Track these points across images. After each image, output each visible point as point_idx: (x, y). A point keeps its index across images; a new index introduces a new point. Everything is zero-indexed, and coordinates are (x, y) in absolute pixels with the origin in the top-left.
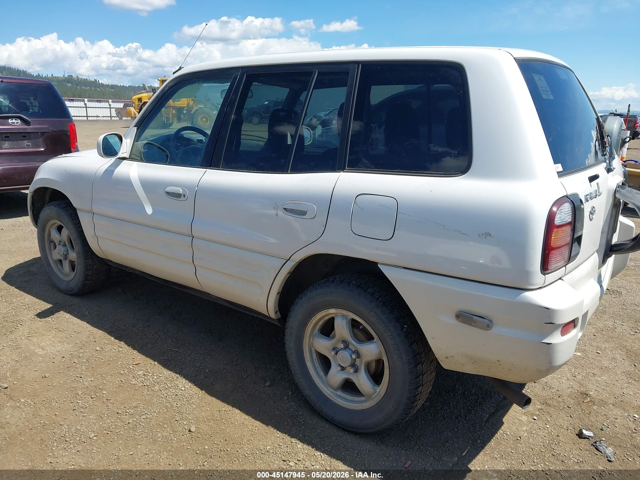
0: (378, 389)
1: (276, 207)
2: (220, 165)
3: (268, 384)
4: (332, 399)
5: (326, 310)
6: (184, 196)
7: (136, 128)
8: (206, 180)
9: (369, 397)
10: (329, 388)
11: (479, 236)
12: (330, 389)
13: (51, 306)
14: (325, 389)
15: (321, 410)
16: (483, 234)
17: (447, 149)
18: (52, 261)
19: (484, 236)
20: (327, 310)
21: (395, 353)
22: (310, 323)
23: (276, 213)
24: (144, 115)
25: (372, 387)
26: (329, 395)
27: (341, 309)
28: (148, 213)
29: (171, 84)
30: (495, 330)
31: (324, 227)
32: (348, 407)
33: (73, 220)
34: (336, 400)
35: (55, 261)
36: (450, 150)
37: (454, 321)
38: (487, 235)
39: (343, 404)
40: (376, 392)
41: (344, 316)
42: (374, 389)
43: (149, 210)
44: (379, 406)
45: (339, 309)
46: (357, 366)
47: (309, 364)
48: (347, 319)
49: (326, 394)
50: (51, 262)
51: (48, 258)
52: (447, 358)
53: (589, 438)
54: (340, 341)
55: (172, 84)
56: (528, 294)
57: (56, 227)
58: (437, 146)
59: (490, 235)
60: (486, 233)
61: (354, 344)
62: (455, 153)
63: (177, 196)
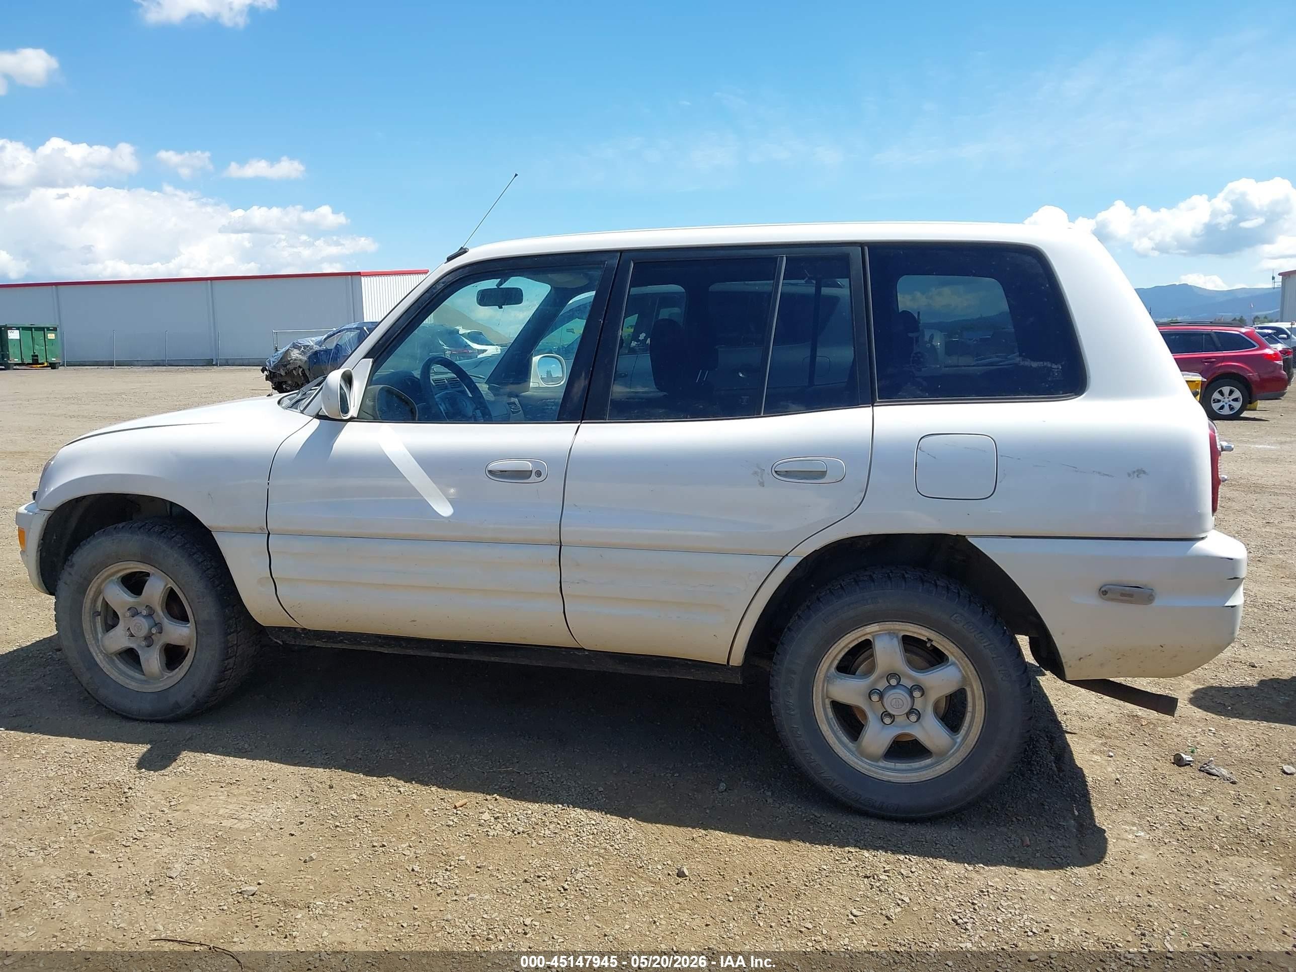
0: (958, 737)
1: (759, 471)
2: (605, 414)
3: (722, 786)
4: (875, 775)
5: (859, 630)
6: (539, 474)
7: (371, 360)
8: (585, 441)
9: (943, 755)
10: (863, 759)
11: (1129, 475)
12: (866, 760)
13: (149, 746)
14: (860, 763)
15: (858, 797)
16: (1134, 472)
17: (1045, 364)
18: (101, 657)
19: (1136, 474)
20: (862, 628)
21: (999, 671)
22: (826, 656)
23: (759, 481)
24: (387, 336)
25: (950, 737)
26: (869, 770)
27: (890, 623)
28: (442, 514)
29: (448, 278)
30: (1157, 603)
31: (861, 491)
32: (907, 781)
33: (190, 555)
34: (882, 774)
35: (108, 656)
36: (1049, 365)
37: (1095, 601)
38: (1140, 473)
39: (897, 777)
40: (956, 743)
41: (892, 634)
42: (953, 739)
43: (445, 510)
44: (968, 763)
45: (887, 623)
46: (917, 710)
47: (825, 728)
48: (897, 637)
49: (863, 771)
50: (99, 659)
51: (89, 650)
52: (1080, 659)
53: (1189, 764)
54: (883, 677)
55: (451, 279)
56: (1199, 545)
57: (118, 579)
58: (1029, 360)
59: (1144, 472)
60: (1138, 471)
61: (911, 676)
62: (1058, 368)
63: (521, 475)
